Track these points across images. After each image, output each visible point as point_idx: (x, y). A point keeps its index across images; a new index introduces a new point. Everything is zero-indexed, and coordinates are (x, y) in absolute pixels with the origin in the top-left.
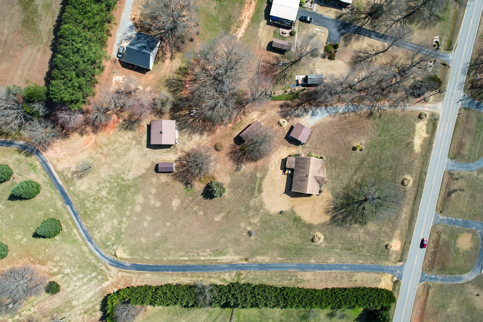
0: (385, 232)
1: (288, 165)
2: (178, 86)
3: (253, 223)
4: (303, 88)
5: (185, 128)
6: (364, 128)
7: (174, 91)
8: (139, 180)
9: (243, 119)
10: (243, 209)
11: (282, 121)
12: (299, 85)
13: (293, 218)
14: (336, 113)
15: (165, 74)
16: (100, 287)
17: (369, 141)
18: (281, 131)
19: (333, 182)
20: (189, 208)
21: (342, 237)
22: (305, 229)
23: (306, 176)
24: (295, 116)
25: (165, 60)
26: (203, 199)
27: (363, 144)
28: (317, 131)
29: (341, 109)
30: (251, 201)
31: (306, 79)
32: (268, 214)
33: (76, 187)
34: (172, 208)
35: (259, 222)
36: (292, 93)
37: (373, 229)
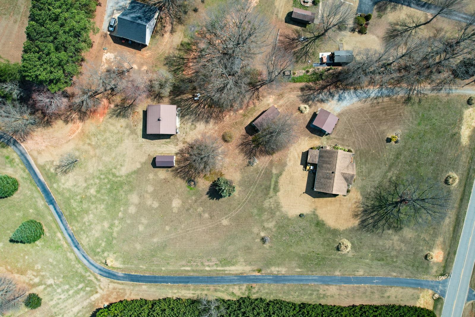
0: (425, 240)
1: (309, 160)
2: (179, 65)
3: (268, 228)
4: (328, 67)
5: (188, 114)
6: (400, 115)
7: (174, 71)
8: (133, 176)
9: (257, 104)
10: (255, 211)
11: (302, 106)
12: (324, 63)
13: (315, 222)
14: (367, 98)
15: (164, 50)
16: (88, 301)
17: (406, 131)
18: (301, 118)
19: (363, 180)
20: (192, 210)
21: (373, 245)
22: (328, 236)
23: (333, 173)
24: (318, 101)
25: (164, 33)
26: (209, 198)
27: (399, 135)
28: (345, 118)
29: (374, 92)
30: (265, 202)
31: (332, 57)
32: (285, 217)
33: (60, 184)
34: (171, 209)
35: (275, 227)
36: (314, 73)
37: (410, 236)
